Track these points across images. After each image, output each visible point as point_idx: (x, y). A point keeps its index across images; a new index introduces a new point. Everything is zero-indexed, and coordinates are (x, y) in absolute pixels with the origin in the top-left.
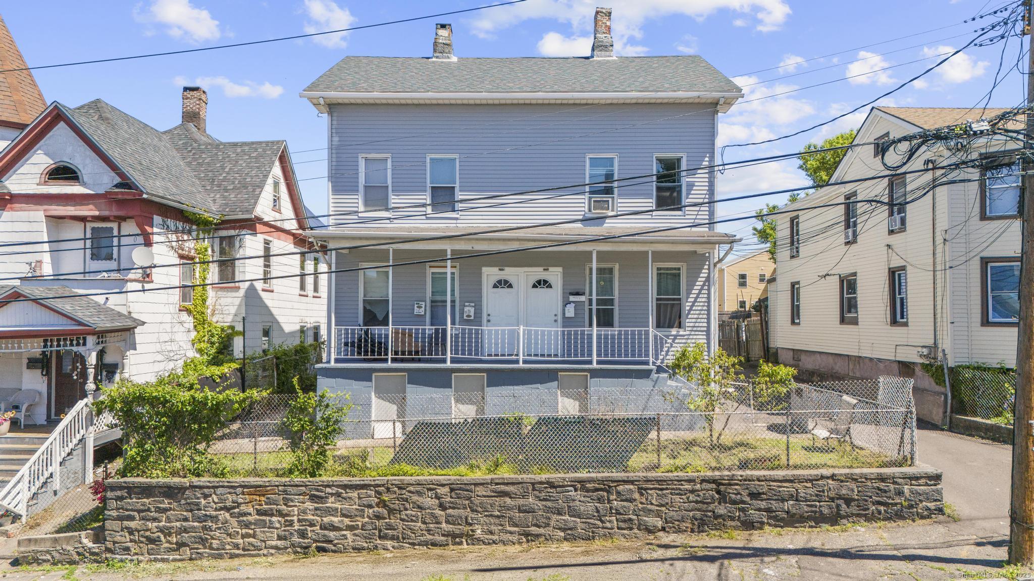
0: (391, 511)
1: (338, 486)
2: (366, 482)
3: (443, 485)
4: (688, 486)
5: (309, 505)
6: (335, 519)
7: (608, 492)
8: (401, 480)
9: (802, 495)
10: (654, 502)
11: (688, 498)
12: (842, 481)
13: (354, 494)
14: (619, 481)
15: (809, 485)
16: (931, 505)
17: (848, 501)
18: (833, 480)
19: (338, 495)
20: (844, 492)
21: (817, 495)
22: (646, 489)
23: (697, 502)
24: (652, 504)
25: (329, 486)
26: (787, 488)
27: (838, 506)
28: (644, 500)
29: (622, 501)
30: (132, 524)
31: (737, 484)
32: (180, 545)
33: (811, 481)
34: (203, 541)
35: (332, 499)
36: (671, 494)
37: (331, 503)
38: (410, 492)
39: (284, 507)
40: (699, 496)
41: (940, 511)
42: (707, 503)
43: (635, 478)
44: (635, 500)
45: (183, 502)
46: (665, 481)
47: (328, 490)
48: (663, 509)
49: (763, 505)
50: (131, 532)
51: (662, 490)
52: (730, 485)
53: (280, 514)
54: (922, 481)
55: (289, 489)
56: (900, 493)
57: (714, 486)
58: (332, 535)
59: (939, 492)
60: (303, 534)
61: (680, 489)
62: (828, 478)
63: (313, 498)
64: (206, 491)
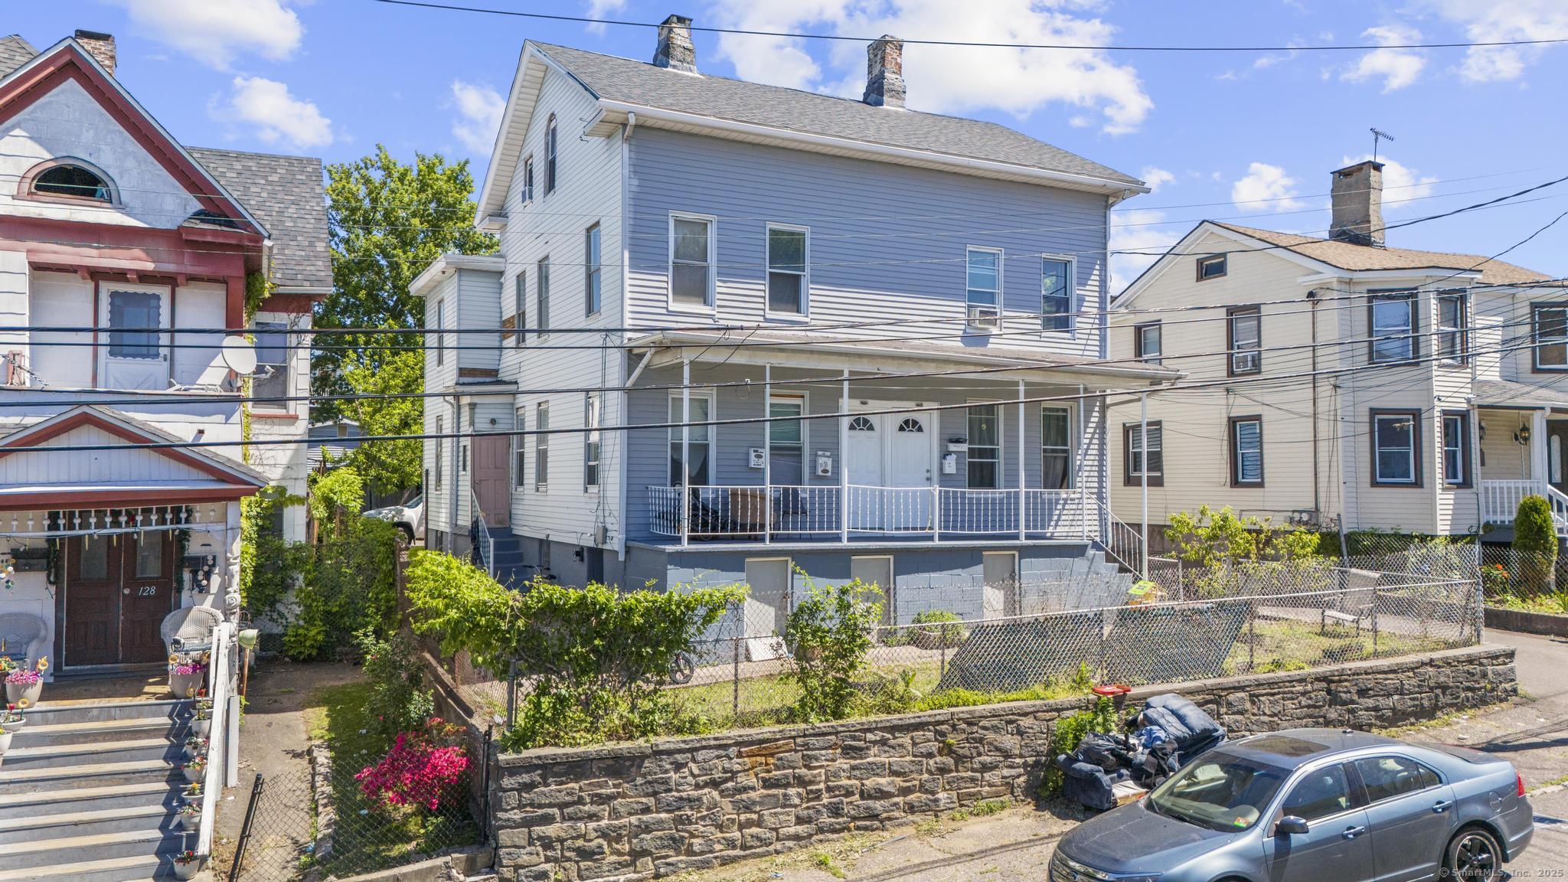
0: (960, 759)
1: (884, 729)
2: (924, 719)
3: (1025, 714)
4: (1299, 688)
5: (843, 763)
6: (883, 781)
7: (1218, 703)
8: (970, 712)
9: (1407, 687)
10: (1267, 711)
11: (1300, 703)
12: (1439, 667)
13: (906, 740)
14: (1230, 688)
15: (1411, 674)
16: (1508, 686)
17: (1444, 688)
18: (1432, 666)
19: (883, 742)
20: (1442, 679)
21: (1419, 686)
22: (1257, 696)
23: (1309, 707)
24: (1265, 714)
25: (869, 730)
26: (1392, 681)
27: (1437, 696)
28: (1255, 711)
29: (1233, 714)
30: (551, 830)
31: (1346, 680)
32: (636, 855)
33: (1412, 669)
34: (676, 843)
35: (874, 750)
36: (1283, 699)
37: (875, 756)
38: (984, 728)
39: (803, 771)
40: (1311, 698)
41: (1515, 691)
42: (1319, 707)
43: (1247, 683)
44: (1247, 711)
45: (639, 781)
46: (1276, 683)
47: (870, 736)
48: (1276, 719)
49: (1370, 702)
50: (547, 843)
51: (1273, 695)
52: (1340, 681)
53: (801, 782)
54: (1501, 660)
55: (813, 741)
56: (1484, 675)
57: (1324, 685)
58: (878, 805)
59: (1512, 670)
60: (835, 811)
61: (1292, 693)
62: (1426, 664)
63: (848, 751)
64: (679, 757)
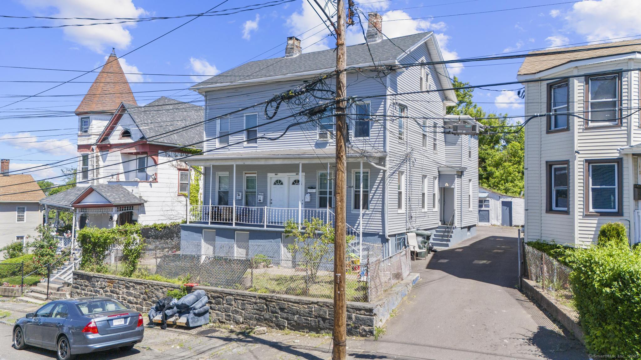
0: (148, 297)
1: (134, 282)
2: (142, 282)
3: (165, 287)
4: (254, 300)
5: (125, 290)
6: (132, 298)
7: (223, 299)
8: (152, 282)
9: (302, 312)
10: (240, 307)
11: (253, 307)
12: (321, 307)
13: (138, 287)
15: (306, 306)
16: (367, 328)
17: (324, 319)
18: (318, 305)
19: (133, 286)
20: (321, 313)
21: (309, 313)
22: (237, 299)
23: (257, 310)
25: (131, 282)
26: (296, 307)
27: (319, 321)
28: (236, 306)
29: (227, 304)
31: (274, 302)
33: (307, 304)
35: (132, 289)
36: (247, 303)
37: (132, 291)
38: (154, 288)
39: (118, 290)
40: (258, 306)
42: (261, 311)
43: (233, 293)
44: (232, 305)
45: (91, 283)
46: (245, 296)
47: (131, 284)
48: (243, 311)
49: (285, 315)
50: (78, 294)
51: (243, 300)
52: (272, 302)
53: (117, 293)
54: (362, 312)
55: (120, 281)
56: (350, 318)
57: (264, 301)
58: (130, 305)
59: (372, 321)
62: (315, 303)
63: (126, 287)
64: (97, 279)
